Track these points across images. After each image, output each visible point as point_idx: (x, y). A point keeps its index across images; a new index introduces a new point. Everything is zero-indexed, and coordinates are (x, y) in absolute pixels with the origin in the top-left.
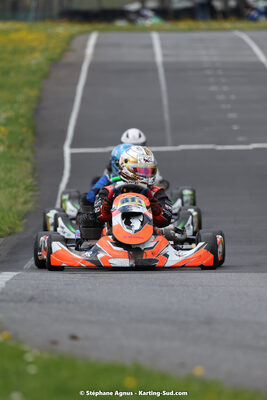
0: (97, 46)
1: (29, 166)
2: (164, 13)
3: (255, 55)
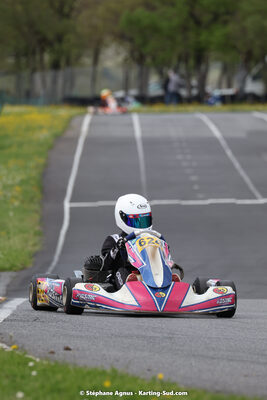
0: (91, 125)
1: (37, 217)
2: (143, 99)
3: (211, 131)
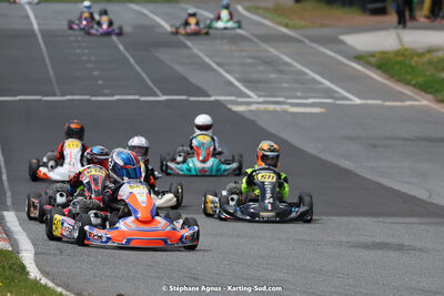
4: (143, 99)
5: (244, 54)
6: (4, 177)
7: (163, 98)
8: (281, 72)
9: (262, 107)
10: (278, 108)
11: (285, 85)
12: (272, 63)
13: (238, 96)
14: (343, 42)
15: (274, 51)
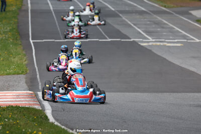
1: (22, 47)
4: (100, 40)
5: (146, 19)
6: (38, 76)
7: (110, 40)
8: (163, 28)
9: (154, 43)
10: (162, 44)
11: (164, 34)
12: (158, 24)
13: (143, 39)
14: (191, 14)
15: (159, 18)
